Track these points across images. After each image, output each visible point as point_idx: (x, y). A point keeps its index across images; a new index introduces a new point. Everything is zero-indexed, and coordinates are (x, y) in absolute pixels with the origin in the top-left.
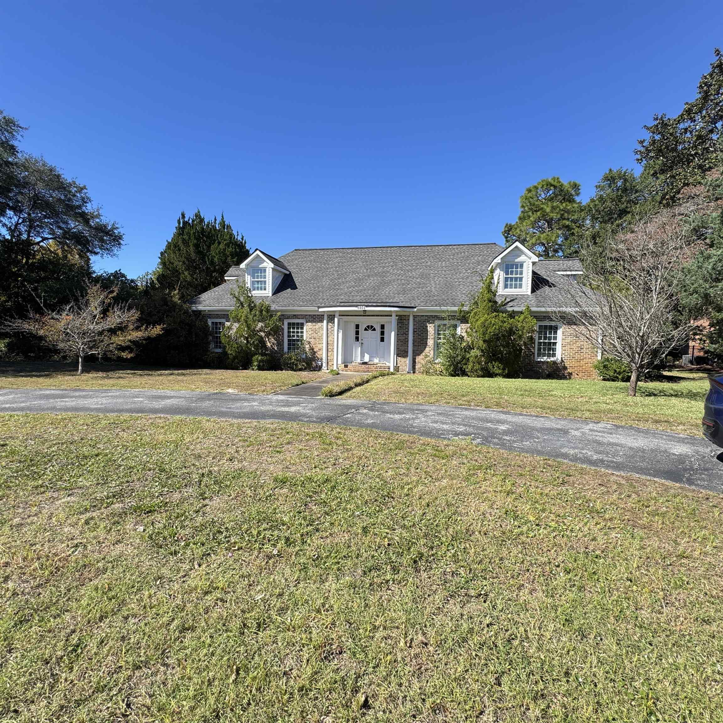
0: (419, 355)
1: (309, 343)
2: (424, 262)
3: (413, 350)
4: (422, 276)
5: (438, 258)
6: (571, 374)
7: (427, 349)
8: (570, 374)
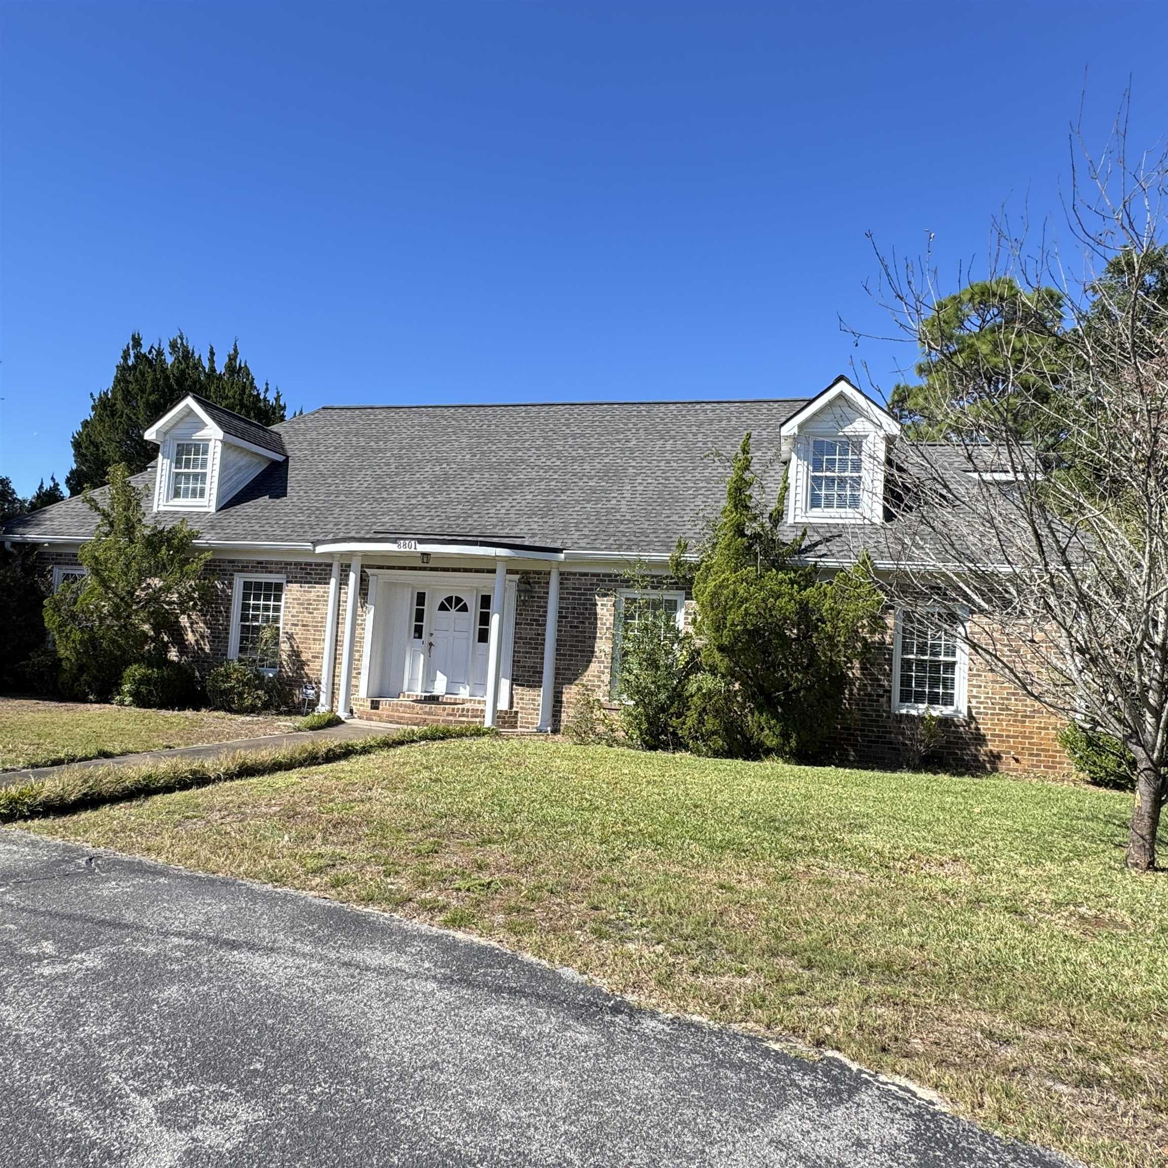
0: (571, 682)
1: (290, 637)
2: (619, 441)
3: (557, 669)
4: (606, 473)
5: (659, 432)
6: (998, 757)
7: (594, 667)
8: (995, 758)
